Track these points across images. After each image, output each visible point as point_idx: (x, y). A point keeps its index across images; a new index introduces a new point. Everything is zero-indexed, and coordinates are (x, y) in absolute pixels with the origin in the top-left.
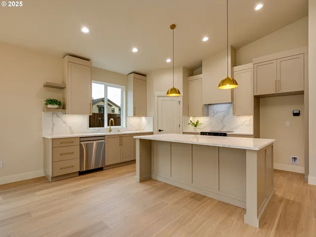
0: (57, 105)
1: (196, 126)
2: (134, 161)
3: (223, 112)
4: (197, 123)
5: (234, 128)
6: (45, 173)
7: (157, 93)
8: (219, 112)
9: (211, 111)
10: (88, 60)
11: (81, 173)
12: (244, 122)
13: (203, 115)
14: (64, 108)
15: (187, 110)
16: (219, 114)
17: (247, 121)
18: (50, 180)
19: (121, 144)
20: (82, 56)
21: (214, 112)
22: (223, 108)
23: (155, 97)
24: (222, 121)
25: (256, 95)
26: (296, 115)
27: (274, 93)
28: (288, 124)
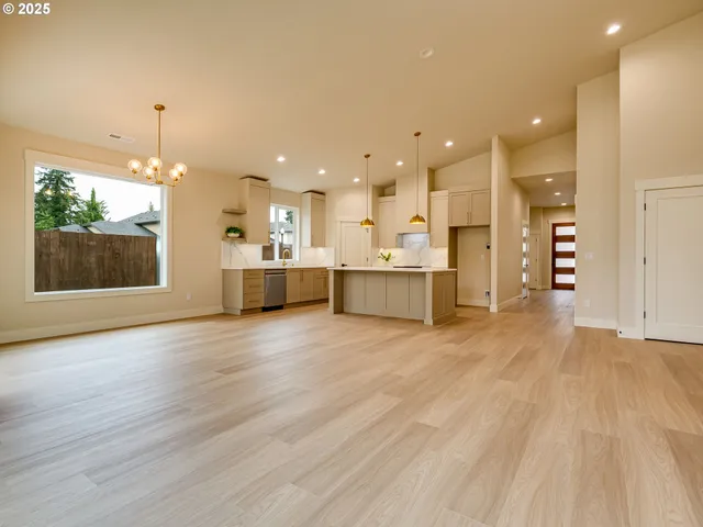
0: (237, 233)
1: (387, 260)
2: (326, 300)
3: (419, 243)
4: (389, 255)
6: (225, 308)
7: (340, 218)
8: (415, 243)
9: (405, 242)
10: (265, 180)
11: (265, 309)
13: (397, 247)
14: (242, 236)
15: (377, 242)
16: (415, 245)
18: (239, 313)
19: (302, 280)
20: (259, 176)
21: (409, 243)
22: (418, 238)
23: (338, 222)
24: (418, 254)
25: (451, 226)
26: (488, 247)
27: (466, 225)
28: (483, 257)
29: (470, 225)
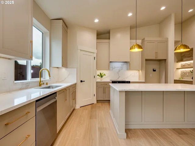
3: (118, 67)
5: (125, 78)
9: (110, 66)
13: (109, 69)
17: (133, 73)
23: (79, 50)
24: (118, 73)
25: (146, 58)
26: (154, 71)
27: (155, 58)
28: (151, 75)
29: (157, 59)
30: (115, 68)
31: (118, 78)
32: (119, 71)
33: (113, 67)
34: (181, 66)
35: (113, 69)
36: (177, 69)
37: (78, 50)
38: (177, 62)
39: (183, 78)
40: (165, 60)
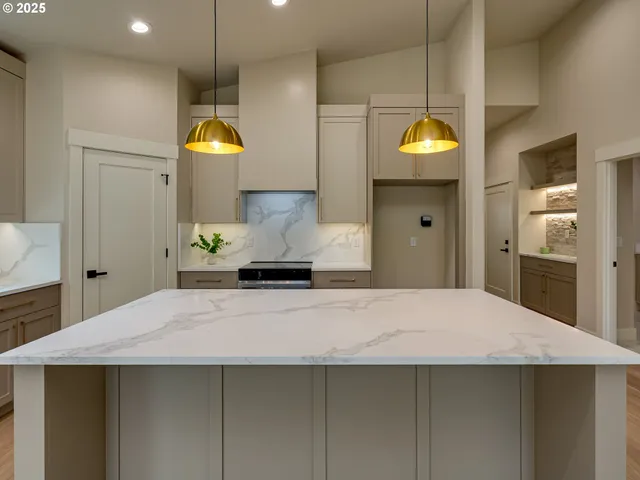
1: (213, 250)
3: (284, 212)
5: (312, 254)
8: (274, 212)
9: (253, 210)
12: (334, 240)
13: (239, 220)
16: (274, 217)
17: (340, 235)
21: (262, 212)
22: (284, 203)
23: (72, 148)
24: (283, 235)
25: (377, 178)
26: (426, 224)
27: (411, 178)
28: (413, 241)
29: (418, 178)
30: (269, 215)
31: (284, 255)
32: (288, 225)
33: (266, 212)
34: (548, 201)
35: (263, 218)
36: (532, 213)
37: (68, 147)
38: (532, 188)
39: (551, 250)
40: (455, 182)
